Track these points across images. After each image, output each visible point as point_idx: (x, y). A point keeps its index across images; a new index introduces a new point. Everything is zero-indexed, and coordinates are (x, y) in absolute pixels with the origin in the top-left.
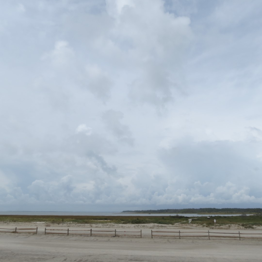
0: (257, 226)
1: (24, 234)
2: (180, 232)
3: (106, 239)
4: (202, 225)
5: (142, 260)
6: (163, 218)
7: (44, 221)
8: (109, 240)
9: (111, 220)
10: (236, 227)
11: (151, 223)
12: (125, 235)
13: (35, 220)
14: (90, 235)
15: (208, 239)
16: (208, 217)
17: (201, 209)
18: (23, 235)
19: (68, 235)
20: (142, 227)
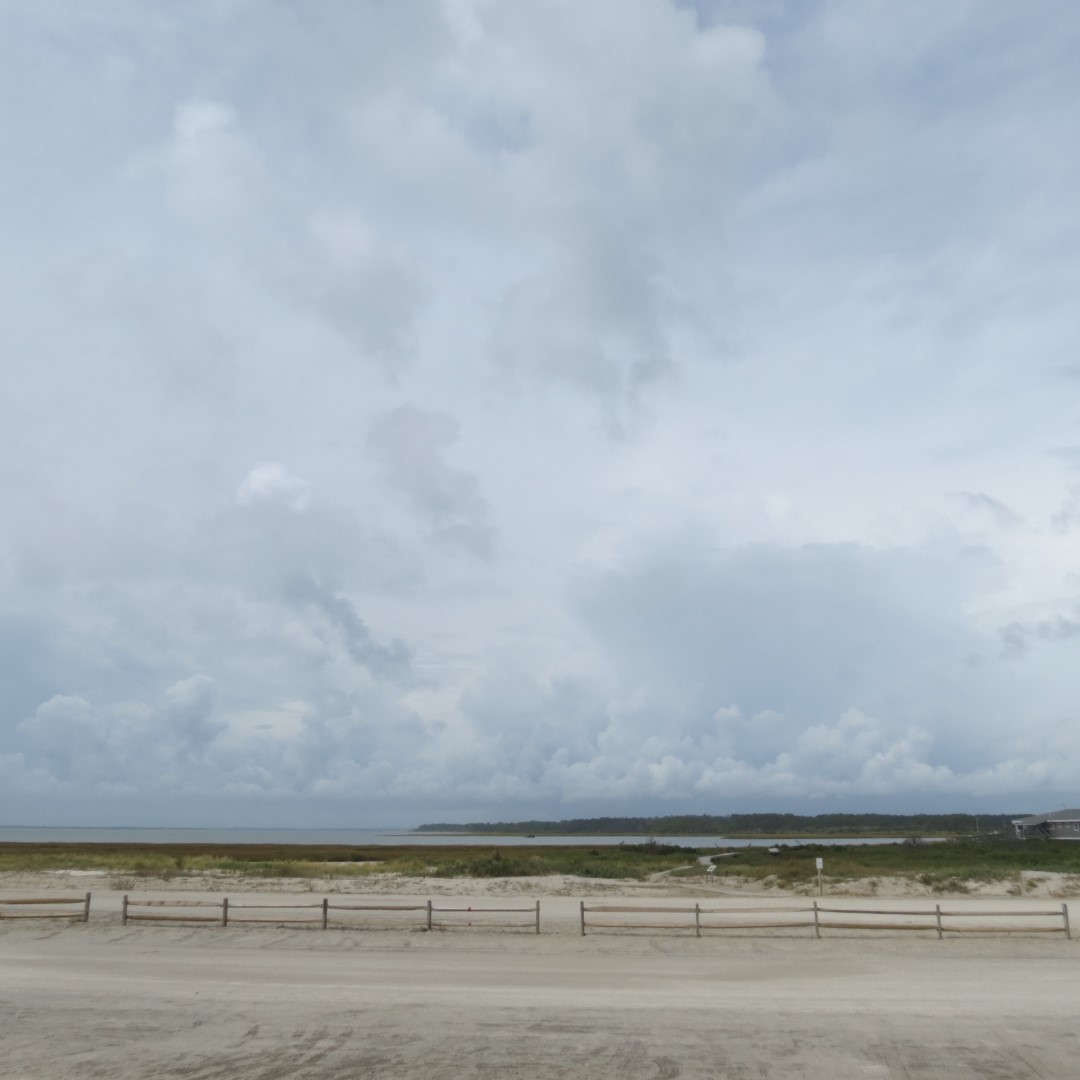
0: (981, 883)
1: (30, 923)
2: (698, 911)
3: (393, 939)
4: (760, 882)
5: (584, 1027)
6: (594, 851)
7: (99, 866)
8: (407, 945)
9: (382, 862)
10: (901, 889)
11: (552, 874)
12: (470, 925)
13: (61, 861)
14: (320, 925)
15: (812, 938)
16: (772, 847)
17: (735, 817)
18: (28, 928)
19: (225, 925)
20: (520, 889)
